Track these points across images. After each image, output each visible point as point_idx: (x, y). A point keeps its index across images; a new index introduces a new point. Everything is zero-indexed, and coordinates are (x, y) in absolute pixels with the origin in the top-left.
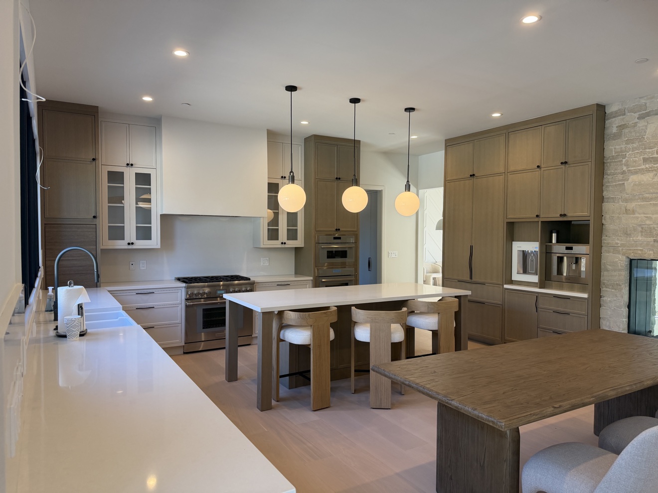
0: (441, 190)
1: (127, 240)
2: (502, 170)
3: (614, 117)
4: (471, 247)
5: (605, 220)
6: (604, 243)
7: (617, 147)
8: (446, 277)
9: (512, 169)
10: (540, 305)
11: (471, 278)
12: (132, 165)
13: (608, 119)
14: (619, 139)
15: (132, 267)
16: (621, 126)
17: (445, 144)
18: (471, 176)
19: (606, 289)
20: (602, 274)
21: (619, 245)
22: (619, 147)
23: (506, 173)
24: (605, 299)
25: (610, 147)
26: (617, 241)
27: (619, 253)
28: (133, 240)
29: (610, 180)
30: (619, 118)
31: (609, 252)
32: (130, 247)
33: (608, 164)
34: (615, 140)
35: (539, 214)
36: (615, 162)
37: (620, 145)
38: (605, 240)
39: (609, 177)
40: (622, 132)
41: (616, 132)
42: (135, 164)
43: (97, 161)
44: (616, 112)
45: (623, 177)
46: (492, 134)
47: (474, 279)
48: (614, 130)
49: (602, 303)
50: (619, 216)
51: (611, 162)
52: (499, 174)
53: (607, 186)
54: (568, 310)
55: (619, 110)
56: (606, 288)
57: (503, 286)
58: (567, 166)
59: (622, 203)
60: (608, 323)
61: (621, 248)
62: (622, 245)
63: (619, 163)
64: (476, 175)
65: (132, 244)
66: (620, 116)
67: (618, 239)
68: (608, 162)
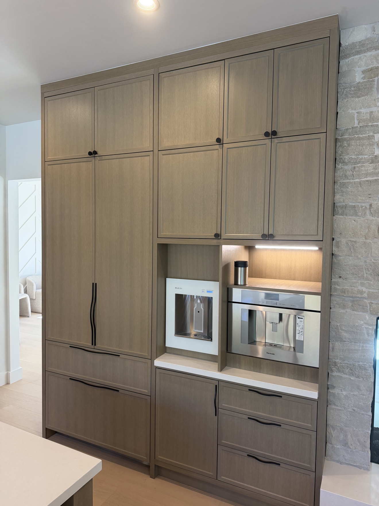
0: (38, 183)
2: (147, 145)
3: (358, 53)
4: (94, 287)
5: (338, 247)
6: (336, 289)
7: (363, 110)
8: (49, 337)
9: (166, 143)
10: (223, 404)
11: (94, 342)
13: (346, 57)
14: (367, 94)
16: (371, 69)
17: (42, 94)
18: (90, 153)
19: (338, 374)
20: (331, 345)
21: (365, 295)
22: (368, 110)
23: (156, 151)
24: (336, 391)
25: (350, 111)
26: (360, 288)
27: (364, 309)
29: (349, 173)
30: (369, 54)
31: (344, 307)
33: (345, 144)
34: (359, 97)
35: (219, 232)
36: (359, 139)
37: (369, 107)
38: (337, 284)
39: (346, 167)
40: (373, 81)
41: (362, 81)
44: (362, 44)
45: (375, 169)
46: (127, 76)
47: (100, 345)
48: (358, 77)
49: (331, 398)
50: (368, 241)
51: (351, 139)
52: (143, 153)
53: (343, 185)
54: (276, 418)
55: (368, 39)
56: (339, 371)
57: (152, 363)
58: (276, 141)
59: (371, 218)
60: (342, 437)
61: (367, 301)
62: (370, 296)
63: (366, 142)
64: (100, 153)
66: (369, 50)
67: (362, 284)
68: (345, 139)
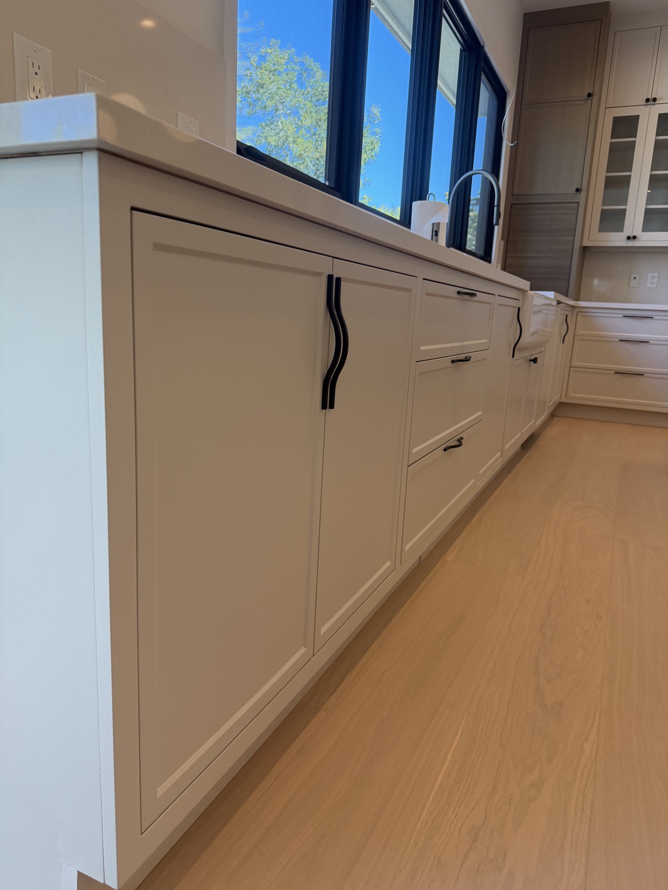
1: (627, 231)
12: (655, 100)
15: (633, 282)
28: (637, 230)
32: (631, 243)
42: (661, 98)
43: (595, 98)
65: (635, 237)
